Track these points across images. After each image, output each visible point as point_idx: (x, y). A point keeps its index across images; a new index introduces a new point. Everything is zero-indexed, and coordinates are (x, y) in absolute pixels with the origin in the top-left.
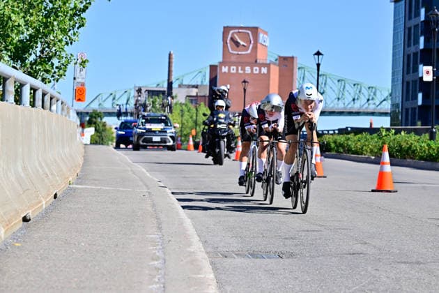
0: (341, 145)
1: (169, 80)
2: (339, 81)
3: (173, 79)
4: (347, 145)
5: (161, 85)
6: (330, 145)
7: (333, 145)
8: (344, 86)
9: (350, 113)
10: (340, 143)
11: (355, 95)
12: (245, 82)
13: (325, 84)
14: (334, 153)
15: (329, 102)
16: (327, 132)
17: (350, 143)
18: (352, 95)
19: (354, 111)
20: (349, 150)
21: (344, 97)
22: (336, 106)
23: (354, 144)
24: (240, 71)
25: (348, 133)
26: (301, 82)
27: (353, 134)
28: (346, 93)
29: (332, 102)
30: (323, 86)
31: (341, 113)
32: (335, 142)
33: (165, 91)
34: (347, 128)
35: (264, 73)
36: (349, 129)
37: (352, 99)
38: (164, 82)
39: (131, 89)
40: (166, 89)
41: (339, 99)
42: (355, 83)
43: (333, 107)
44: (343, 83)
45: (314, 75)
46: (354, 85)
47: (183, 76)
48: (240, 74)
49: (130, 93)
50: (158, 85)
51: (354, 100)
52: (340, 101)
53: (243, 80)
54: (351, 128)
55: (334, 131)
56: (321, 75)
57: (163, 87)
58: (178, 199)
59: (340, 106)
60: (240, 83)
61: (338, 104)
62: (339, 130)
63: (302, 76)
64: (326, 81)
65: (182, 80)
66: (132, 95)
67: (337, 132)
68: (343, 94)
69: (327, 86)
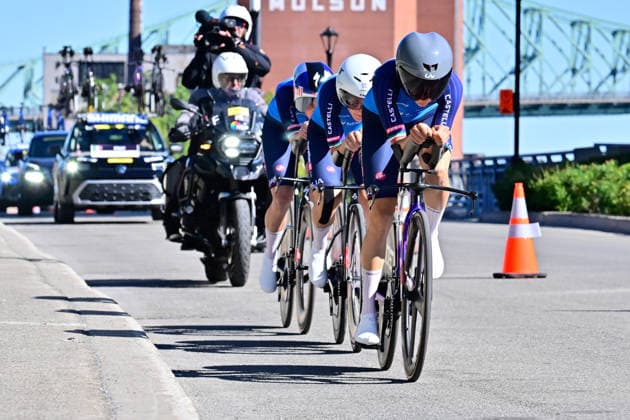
0: (584, 191)
1: (131, 33)
2: (573, 24)
3: (143, 29)
4: (599, 190)
5: (111, 49)
6: (554, 193)
7: (561, 193)
8: (588, 40)
9: (606, 108)
10: (579, 186)
11: (616, 62)
12: (328, 34)
13: (538, 34)
14: (565, 212)
15: (549, 78)
16: (544, 159)
17: (605, 185)
18: (610, 59)
19: (614, 101)
20: (604, 204)
21: (586, 66)
22: (569, 90)
23: (615, 187)
24: (316, 7)
25: (601, 160)
26: (475, 30)
27: (612, 162)
28: (593, 56)
29: (558, 78)
30: (532, 39)
31: (582, 108)
32: (567, 185)
33: (122, 64)
34: (597, 146)
35: (378, 11)
36: (603, 149)
37: (609, 71)
38: (118, 40)
39: (33, 62)
40: (124, 58)
41: (574, 71)
42: (615, 28)
43: (558, 94)
44: (585, 29)
45: (508, 12)
46: (614, 34)
47: (169, 23)
48: (318, 12)
49: (32, 71)
50: (104, 48)
51: (614, 72)
52: (578, 77)
53: (323, 30)
54: (609, 146)
55: (563, 154)
56: (526, 11)
57: (116, 53)
58: (157, 346)
59: (578, 90)
60: (318, 37)
61: (572, 86)
62: (576, 152)
63: (478, 13)
64: (540, 26)
65: (167, 33)
66: (38, 75)
67: (571, 157)
68: (585, 58)
69: (544, 39)
